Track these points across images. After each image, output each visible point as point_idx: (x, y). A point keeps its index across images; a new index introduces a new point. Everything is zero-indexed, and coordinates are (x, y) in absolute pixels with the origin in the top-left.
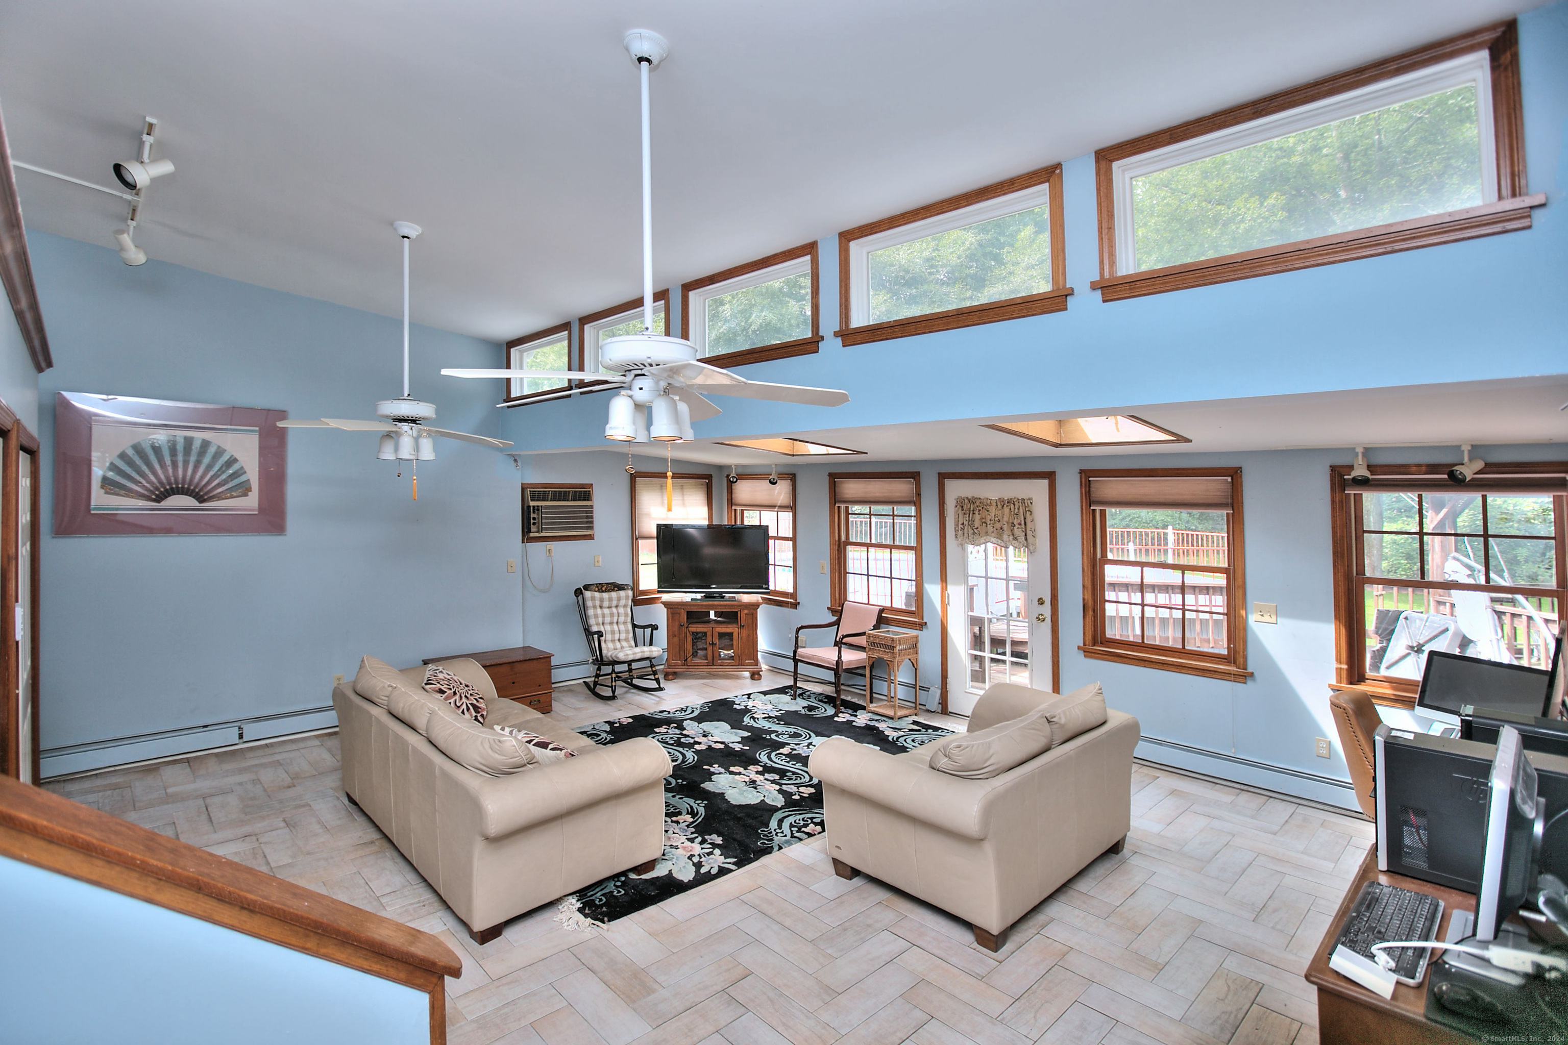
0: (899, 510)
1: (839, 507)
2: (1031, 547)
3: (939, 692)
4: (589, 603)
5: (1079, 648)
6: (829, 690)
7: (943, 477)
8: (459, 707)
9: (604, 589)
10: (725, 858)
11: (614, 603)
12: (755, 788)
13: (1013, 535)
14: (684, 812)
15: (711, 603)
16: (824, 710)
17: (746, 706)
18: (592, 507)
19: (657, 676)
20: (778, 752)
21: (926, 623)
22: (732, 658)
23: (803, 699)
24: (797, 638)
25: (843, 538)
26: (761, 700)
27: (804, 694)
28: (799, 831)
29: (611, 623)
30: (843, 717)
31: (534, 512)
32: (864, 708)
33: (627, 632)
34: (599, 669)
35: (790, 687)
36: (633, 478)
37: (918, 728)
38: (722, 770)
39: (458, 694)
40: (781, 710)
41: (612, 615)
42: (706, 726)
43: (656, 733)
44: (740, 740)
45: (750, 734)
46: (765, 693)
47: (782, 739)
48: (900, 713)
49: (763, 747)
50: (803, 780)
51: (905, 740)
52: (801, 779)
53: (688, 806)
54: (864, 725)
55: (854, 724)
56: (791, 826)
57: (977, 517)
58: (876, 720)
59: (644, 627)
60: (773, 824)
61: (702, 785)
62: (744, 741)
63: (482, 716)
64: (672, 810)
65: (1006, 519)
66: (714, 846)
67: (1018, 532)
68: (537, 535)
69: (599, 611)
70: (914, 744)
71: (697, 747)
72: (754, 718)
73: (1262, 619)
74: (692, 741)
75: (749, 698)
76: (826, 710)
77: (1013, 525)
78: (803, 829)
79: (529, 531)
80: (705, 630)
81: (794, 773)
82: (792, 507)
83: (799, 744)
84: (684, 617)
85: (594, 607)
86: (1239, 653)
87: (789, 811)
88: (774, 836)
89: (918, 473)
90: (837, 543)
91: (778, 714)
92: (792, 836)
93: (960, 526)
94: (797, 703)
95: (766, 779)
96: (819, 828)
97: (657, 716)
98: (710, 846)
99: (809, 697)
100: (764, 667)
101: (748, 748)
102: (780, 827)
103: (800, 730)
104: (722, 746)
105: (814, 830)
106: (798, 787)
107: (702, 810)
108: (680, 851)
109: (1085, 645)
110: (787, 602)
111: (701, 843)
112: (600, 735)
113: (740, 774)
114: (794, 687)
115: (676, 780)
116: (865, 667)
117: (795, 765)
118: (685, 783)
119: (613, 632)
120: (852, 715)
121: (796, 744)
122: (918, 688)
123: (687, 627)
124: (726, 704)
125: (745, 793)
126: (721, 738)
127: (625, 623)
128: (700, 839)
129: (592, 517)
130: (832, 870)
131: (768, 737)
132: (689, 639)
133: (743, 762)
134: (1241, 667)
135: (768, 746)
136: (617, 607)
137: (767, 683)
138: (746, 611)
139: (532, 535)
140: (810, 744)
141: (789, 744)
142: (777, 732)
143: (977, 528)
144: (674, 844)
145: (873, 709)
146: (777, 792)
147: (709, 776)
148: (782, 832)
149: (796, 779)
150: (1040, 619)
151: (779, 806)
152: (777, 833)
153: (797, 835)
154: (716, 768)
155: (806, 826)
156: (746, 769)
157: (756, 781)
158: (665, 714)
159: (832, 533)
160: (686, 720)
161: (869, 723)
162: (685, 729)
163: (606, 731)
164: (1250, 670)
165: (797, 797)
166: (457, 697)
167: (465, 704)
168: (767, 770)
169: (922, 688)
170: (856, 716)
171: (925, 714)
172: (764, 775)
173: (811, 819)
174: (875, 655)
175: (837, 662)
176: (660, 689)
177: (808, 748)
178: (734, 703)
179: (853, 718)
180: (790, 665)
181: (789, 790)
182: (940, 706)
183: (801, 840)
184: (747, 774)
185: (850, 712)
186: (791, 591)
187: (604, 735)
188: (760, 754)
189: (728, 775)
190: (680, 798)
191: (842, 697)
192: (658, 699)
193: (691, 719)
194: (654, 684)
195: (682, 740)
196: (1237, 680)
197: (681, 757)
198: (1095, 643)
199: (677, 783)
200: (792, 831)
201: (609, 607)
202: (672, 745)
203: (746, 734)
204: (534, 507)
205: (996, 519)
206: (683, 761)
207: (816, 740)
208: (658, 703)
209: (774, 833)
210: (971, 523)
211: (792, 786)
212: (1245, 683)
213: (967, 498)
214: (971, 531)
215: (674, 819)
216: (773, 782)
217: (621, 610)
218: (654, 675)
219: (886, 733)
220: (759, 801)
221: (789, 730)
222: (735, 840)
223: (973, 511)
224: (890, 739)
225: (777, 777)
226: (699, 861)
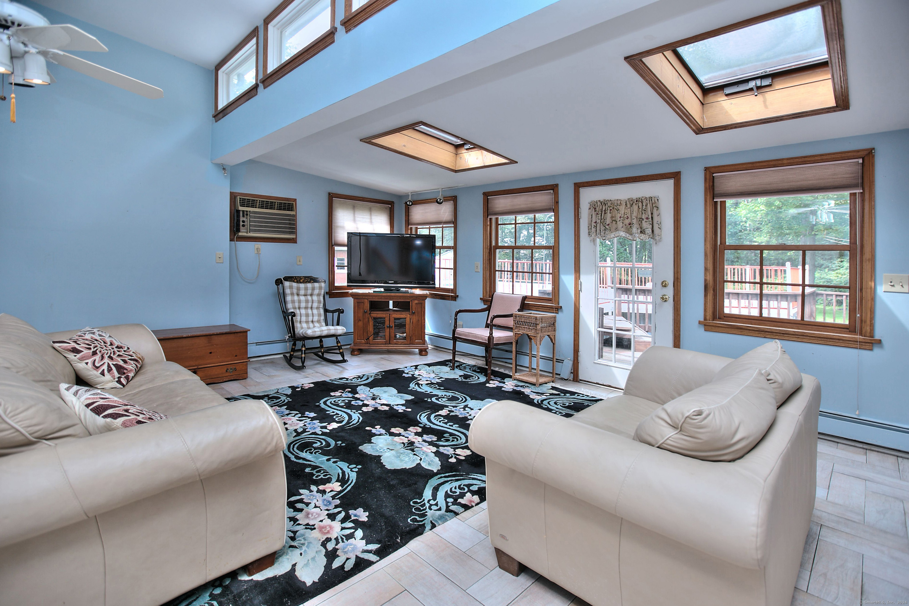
0: (540, 216)
1: (491, 219)
2: (657, 238)
3: (571, 363)
4: (288, 291)
5: (700, 322)
6: (481, 363)
7: (578, 186)
8: (98, 368)
9: (301, 281)
10: (367, 543)
11: (309, 292)
12: (413, 450)
13: (641, 228)
14: (334, 480)
15: (389, 294)
16: (477, 378)
17: (413, 375)
18: (295, 216)
19: (341, 351)
20: (437, 413)
21: (561, 307)
22: (405, 338)
23: (460, 369)
24: (456, 320)
25: (493, 244)
26: (426, 370)
27: (460, 366)
28: (455, 503)
29: (306, 308)
30: (493, 384)
31: (243, 216)
32: (510, 377)
33: (319, 315)
34: (294, 344)
35: (450, 361)
36: (331, 197)
37: (557, 393)
38: (383, 431)
39: (99, 355)
40: (441, 378)
41: (307, 301)
42: (376, 391)
43: (332, 396)
44: (404, 402)
45: (413, 397)
46: (429, 365)
47: (441, 402)
48: (542, 380)
49: (424, 409)
50: (460, 442)
51: (548, 403)
52: (457, 440)
53: (340, 471)
54: (511, 390)
55: (503, 389)
56: (447, 496)
57: (609, 215)
58: (521, 386)
59: (333, 312)
60: (428, 494)
61: (360, 448)
62: (408, 403)
63: (127, 378)
64: (322, 476)
65: (635, 214)
66: (358, 524)
67: (646, 225)
68: (245, 234)
69: (296, 298)
70: (557, 406)
71: (365, 409)
72: (418, 384)
73: (893, 289)
74: (361, 403)
75: (416, 368)
76: (479, 378)
77: (641, 220)
78: (460, 500)
79: (238, 230)
80: (384, 316)
81: (451, 434)
82: (454, 222)
83: (456, 407)
84: (367, 305)
85: (292, 294)
86: (865, 322)
87: (445, 477)
88: (428, 510)
89: (557, 185)
90: (489, 248)
91: (439, 381)
92: (448, 510)
93: (593, 224)
94: (455, 373)
95: (424, 441)
96: (476, 498)
97: (336, 382)
98: (351, 525)
99: (465, 368)
100: (430, 347)
101: (410, 410)
102: (434, 497)
103: (458, 395)
104: (387, 408)
105: (471, 501)
106: (455, 449)
107: (353, 476)
108: (315, 534)
109: (705, 319)
110: (449, 296)
111: (343, 521)
112: (280, 398)
113: (399, 435)
114: (453, 361)
115: (336, 441)
116: (511, 343)
117: (452, 426)
118: (344, 445)
119: (307, 315)
120: (500, 382)
121: (454, 407)
122: (555, 360)
123: (370, 314)
124: (397, 373)
125: (402, 456)
126: (387, 401)
127: (318, 308)
128: (343, 514)
129: (295, 224)
130: (493, 561)
131: (429, 400)
132: (371, 323)
133: (404, 423)
134: (868, 334)
135: (428, 408)
136: (311, 295)
137: (431, 358)
138: (416, 302)
139: (240, 234)
140: (466, 406)
141: (447, 406)
142: (437, 395)
143: (608, 225)
144: (311, 523)
145: (518, 377)
146: (433, 455)
147: (368, 437)
148: (436, 504)
149: (453, 441)
150: (664, 299)
151: (435, 471)
152: (431, 505)
153: (453, 508)
154: (378, 429)
155: (462, 495)
156: (406, 430)
157: (414, 442)
158: (344, 381)
159: (485, 239)
160: (360, 385)
161: (515, 388)
162: (357, 393)
163: (286, 395)
164: (877, 337)
165: (453, 460)
166: (97, 357)
167: (106, 365)
168: (426, 431)
169: (558, 361)
170: (504, 383)
171: (559, 381)
172: (422, 436)
173: (468, 486)
174: (521, 332)
175: (489, 338)
176: (344, 361)
177: (465, 410)
178: (403, 372)
179: (501, 385)
180: (450, 344)
181: (445, 452)
182: (572, 375)
183: (456, 514)
184: (406, 435)
185: (499, 379)
186: (452, 287)
187: (283, 398)
188: (420, 416)
189: (388, 437)
190: (334, 462)
191: (492, 368)
192: (341, 369)
193: (364, 385)
194: (339, 358)
195: (353, 403)
196: (863, 347)
197: (347, 418)
198: (714, 318)
199: (336, 444)
200: (447, 503)
201: (305, 295)
202: (342, 407)
203: (410, 397)
204: (243, 211)
205: (626, 216)
206: (348, 423)
207: (471, 403)
208: (341, 372)
209: (427, 505)
210: (603, 221)
211: (449, 448)
212: (871, 350)
213: (600, 201)
214: (603, 228)
215: (321, 487)
216: (431, 443)
217: (315, 298)
218: (339, 350)
219: (531, 397)
220: (414, 465)
221: (448, 394)
222: (382, 515)
223: (605, 211)
224: (535, 401)
225: (435, 438)
226: (334, 548)
